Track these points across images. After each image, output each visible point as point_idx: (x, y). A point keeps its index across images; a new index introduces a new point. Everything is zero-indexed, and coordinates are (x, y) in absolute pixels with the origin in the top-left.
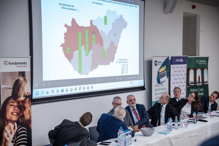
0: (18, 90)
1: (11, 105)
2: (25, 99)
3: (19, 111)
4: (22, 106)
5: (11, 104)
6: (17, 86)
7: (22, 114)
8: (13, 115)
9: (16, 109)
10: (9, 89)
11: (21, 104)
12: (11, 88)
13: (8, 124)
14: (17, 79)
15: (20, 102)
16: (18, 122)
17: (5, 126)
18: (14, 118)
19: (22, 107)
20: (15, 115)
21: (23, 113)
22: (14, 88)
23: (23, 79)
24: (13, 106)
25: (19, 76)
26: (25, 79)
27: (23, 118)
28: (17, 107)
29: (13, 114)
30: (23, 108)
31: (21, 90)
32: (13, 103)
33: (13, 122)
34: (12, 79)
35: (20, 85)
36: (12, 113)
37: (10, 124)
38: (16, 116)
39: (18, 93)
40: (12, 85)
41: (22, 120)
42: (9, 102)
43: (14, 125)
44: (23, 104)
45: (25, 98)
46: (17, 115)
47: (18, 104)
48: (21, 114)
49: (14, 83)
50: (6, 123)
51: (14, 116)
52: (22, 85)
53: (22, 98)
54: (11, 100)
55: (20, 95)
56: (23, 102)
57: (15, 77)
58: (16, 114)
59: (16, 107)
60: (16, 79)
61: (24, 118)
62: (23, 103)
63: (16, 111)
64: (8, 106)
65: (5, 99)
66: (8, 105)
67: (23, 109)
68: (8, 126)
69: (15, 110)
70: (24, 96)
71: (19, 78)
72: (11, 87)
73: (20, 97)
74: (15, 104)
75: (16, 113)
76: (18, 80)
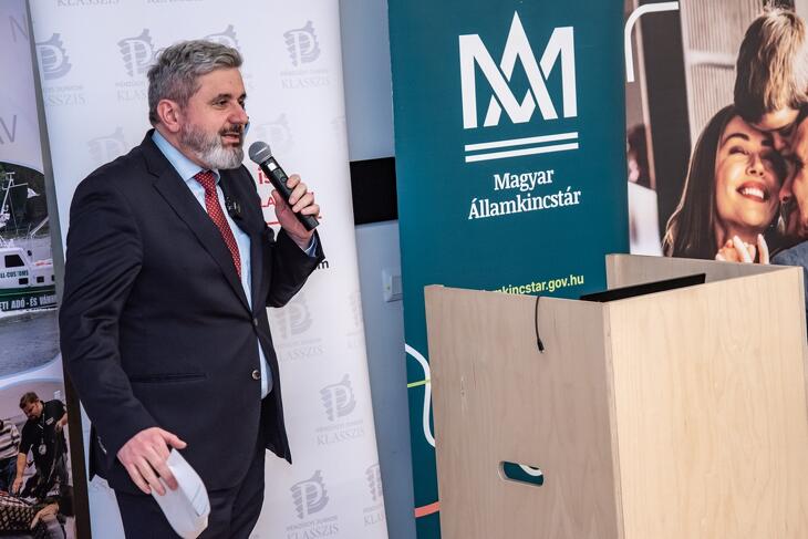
0: (765, 73)
1: (734, 151)
2: (799, 120)
3: (771, 177)
4: (785, 153)
5: (736, 142)
6: (757, 53)
7: (788, 195)
8: (749, 196)
9: (759, 167)
10: (721, 72)
11: (778, 144)
12: (732, 67)
13: (730, 242)
14: (758, 16)
15: (776, 136)
16: (770, 231)
17: (716, 252)
18: (755, 213)
19: (788, 157)
20: (757, 199)
21: (791, 189)
22: (743, 65)
23: (783, 19)
24: (743, 153)
25: (765, 4)
26: (792, 19)
27: (793, 216)
28: (764, 157)
29: (748, 191)
30: (788, 163)
31: (776, 74)
32: (745, 137)
33: (750, 232)
34: (735, 17)
35: (773, 51)
36: (740, 190)
37: (737, 240)
38: (761, 205)
39: (763, 90)
40: (733, 53)
41: (787, 223)
42: (725, 136)
43: (753, 248)
44: (788, 145)
45: (795, 113)
46: (766, 197)
47: (764, 143)
48: (783, 194)
49: (742, 37)
50: (720, 234)
51: (752, 204)
52: (782, 51)
53: (782, 116)
54: (734, 126)
55: (773, 99)
56: (791, 133)
57: (745, 8)
58: (760, 194)
59: (757, 159)
60: (753, 20)
61: (799, 213)
62: (789, 139)
63: (759, 179)
64: (722, 155)
65: (708, 120)
66: (721, 147)
67: (790, 168)
68: (729, 251)
69: (753, 172)
70: (793, 105)
71: (762, 14)
72: (732, 58)
73: (772, 108)
74: (754, 144)
75: (760, 186)
76: (761, 21)
